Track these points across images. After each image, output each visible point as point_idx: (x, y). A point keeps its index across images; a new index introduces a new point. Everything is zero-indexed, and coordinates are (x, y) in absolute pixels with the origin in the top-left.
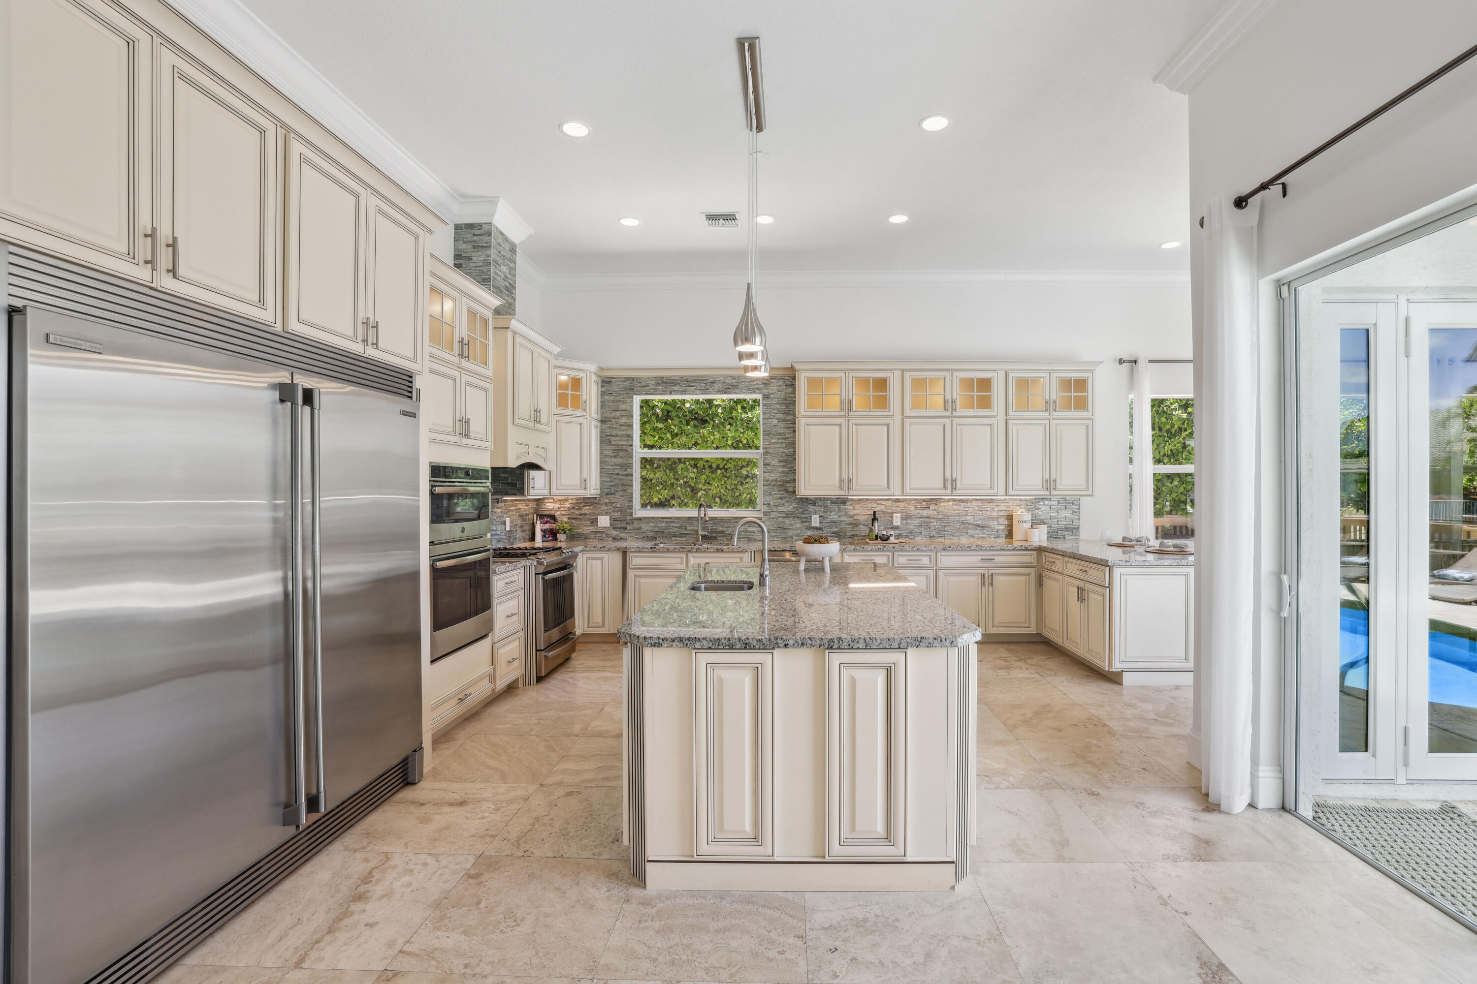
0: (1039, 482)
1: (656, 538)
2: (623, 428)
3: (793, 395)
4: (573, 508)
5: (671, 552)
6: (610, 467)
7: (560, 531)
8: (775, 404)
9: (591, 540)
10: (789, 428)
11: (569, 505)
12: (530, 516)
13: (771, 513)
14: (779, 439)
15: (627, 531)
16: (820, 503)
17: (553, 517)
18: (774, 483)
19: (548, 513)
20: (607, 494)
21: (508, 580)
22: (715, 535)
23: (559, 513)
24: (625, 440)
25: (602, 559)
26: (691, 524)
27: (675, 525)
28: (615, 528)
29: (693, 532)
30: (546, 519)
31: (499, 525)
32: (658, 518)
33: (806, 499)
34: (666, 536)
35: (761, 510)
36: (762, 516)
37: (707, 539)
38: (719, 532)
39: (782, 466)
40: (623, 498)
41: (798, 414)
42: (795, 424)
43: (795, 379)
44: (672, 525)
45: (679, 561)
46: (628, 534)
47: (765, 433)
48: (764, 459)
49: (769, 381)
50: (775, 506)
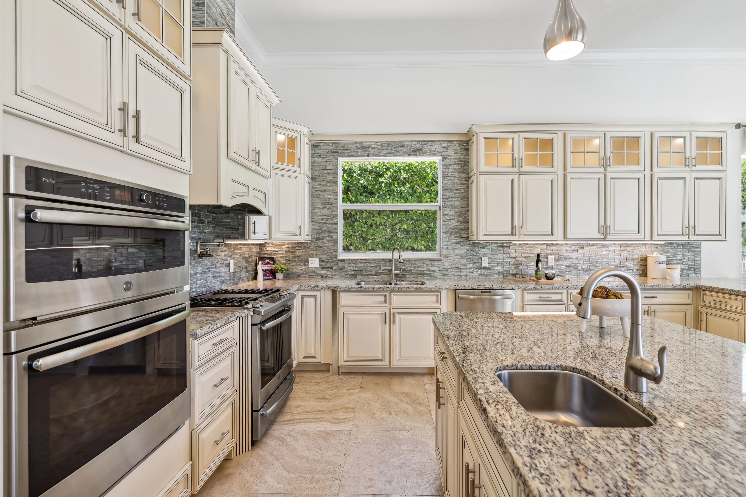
0: (679, 229)
1: (356, 276)
2: (329, 184)
3: (467, 157)
4: (289, 251)
5: (377, 291)
6: (319, 217)
7: (279, 271)
8: (452, 165)
9: (303, 278)
10: (463, 184)
11: (285, 249)
12: (253, 259)
13: (449, 255)
14: (455, 194)
15: (332, 271)
16: (489, 247)
17: (272, 259)
18: (452, 230)
19: (268, 256)
20: (317, 240)
21: (216, 340)
22: (403, 274)
23: (277, 255)
24: (331, 195)
25: (315, 297)
26: (385, 265)
27: (371, 265)
28: (323, 268)
29: (386, 271)
30: (266, 261)
31: (222, 267)
32: (358, 259)
33: (478, 243)
34: (364, 275)
35: (441, 252)
36: (442, 257)
37: (398, 277)
38: (407, 271)
39: (458, 216)
40: (329, 243)
41: (475, 171)
42: (468, 181)
43: (470, 143)
44: (369, 265)
45: (382, 299)
46: (334, 273)
47: (444, 188)
48: (444, 211)
49: (448, 144)
50: (452, 249)
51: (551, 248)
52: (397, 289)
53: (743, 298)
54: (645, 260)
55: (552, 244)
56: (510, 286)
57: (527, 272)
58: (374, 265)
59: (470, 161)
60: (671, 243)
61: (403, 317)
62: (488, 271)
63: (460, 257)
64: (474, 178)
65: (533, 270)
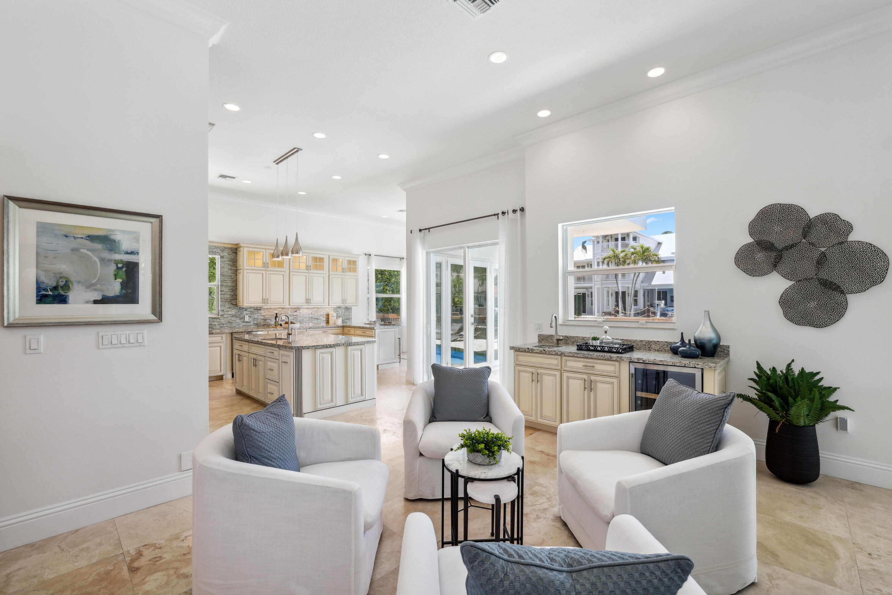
0: (340, 300)
3: (236, 257)
8: (227, 261)
10: (233, 273)
13: (224, 315)
14: (229, 279)
16: (249, 310)
18: (226, 300)
33: (243, 308)
35: (219, 313)
36: (220, 316)
39: (230, 292)
41: (242, 268)
42: (237, 271)
43: (239, 250)
47: (221, 275)
48: (221, 288)
49: (224, 249)
50: (226, 311)
51: (284, 310)
53: (354, 329)
54: (328, 315)
55: (284, 308)
56: (262, 330)
57: (271, 323)
59: (238, 260)
60: (339, 307)
62: (249, 324)
63: (231, 316)
64: (241, 271)
65: (274, 322)
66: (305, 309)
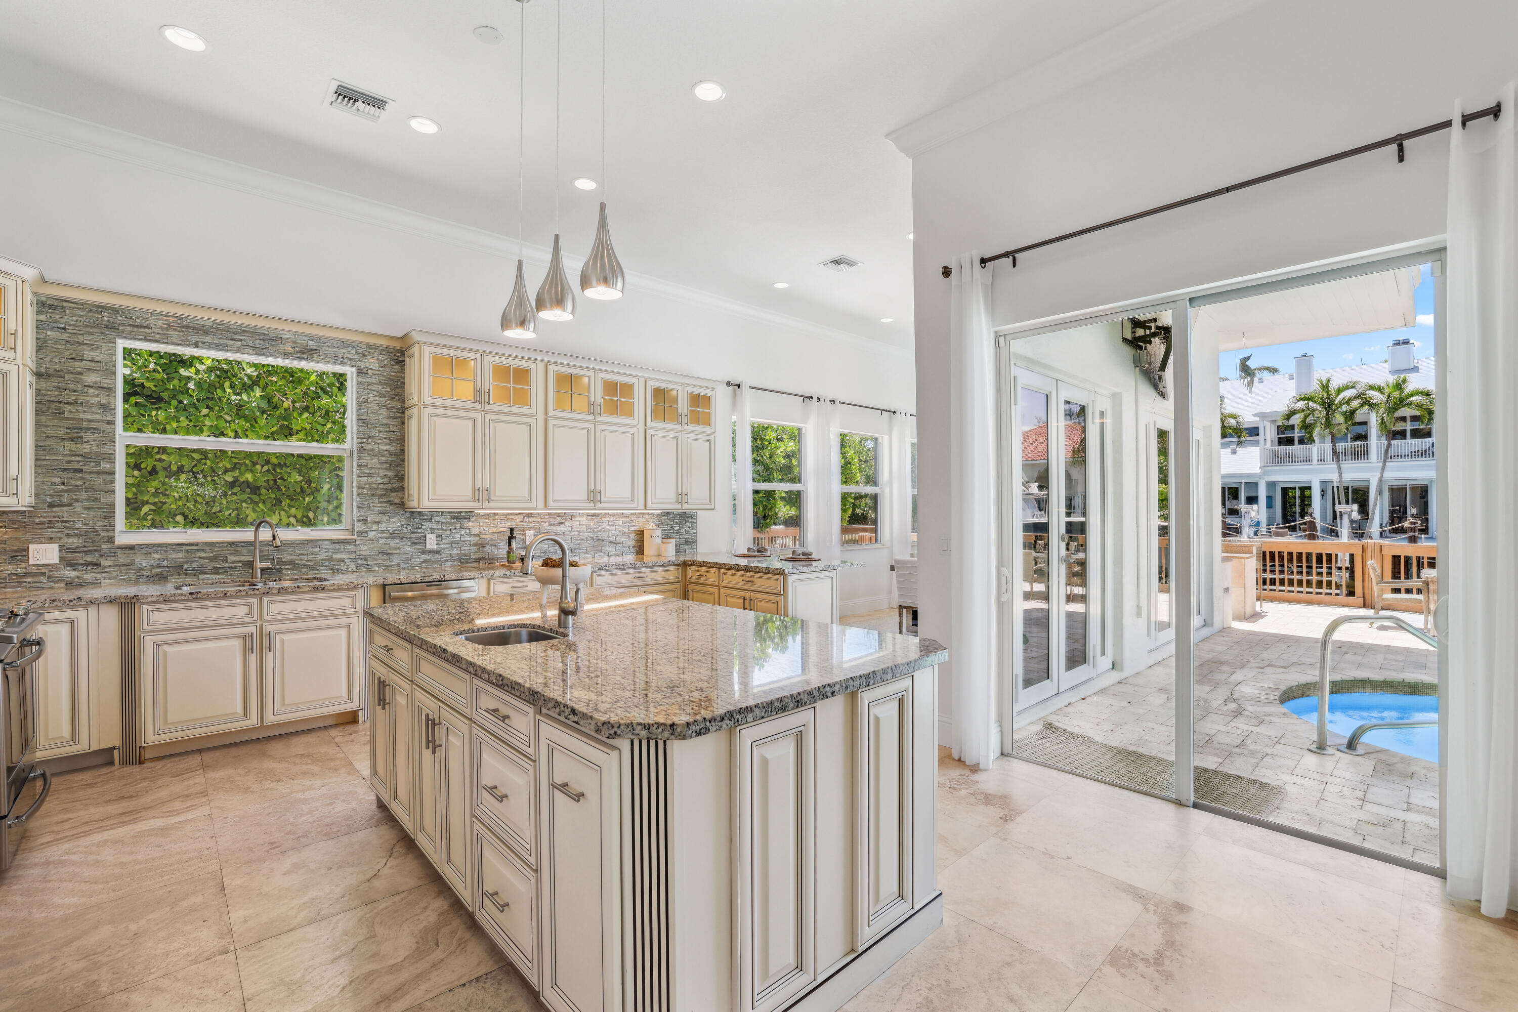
0: (672, 495)
1: (167, 577)
2: (91, 391)
3: (401, 375)
5: (232, 597)
6: (60, 458)
8: (375, 384)
9: (9, 590)
10: (394, 418)
13: (369, 533)
14: (381, 432)
15: (100, 570)
16: (437, 519)
18: (373, 492)
20: (52, 505)
22: (278, 567)
24: (96, 413)
25: (72, 622)
26: (237, 553)
27: (203, 555)
28: (71, 565)
29: (239, 565)
32: (170, 545)
33: (420, 513)
34: (186, 574)
35: (353, 528)
36: (355, 537)
37: (266, 574)
38: (285, 563)
39: (385, 469)
40: (92, 512)
41: (415, 401)
42: (403, 413)
43: (407, 353)
44: (198, 555)
45: (244, 610)
46: (104, 575)
47: (360, 421)
48: (359, 459)
49: (367, 350)
50: (375, 523)
51: (530, 519)
52: (275, 591)
53: (716, 570)
54: (641, 533)
55: (531, 514)
56: (471, 574)
57: (496, 555)
58: (211, 555)
59: (407, 381)
60: (668, 513)
61: (286, 637)
62: (437, 556)
63: (388, 535)
64: (414, 411)
65: (505, 552)
66: (585, 518)
